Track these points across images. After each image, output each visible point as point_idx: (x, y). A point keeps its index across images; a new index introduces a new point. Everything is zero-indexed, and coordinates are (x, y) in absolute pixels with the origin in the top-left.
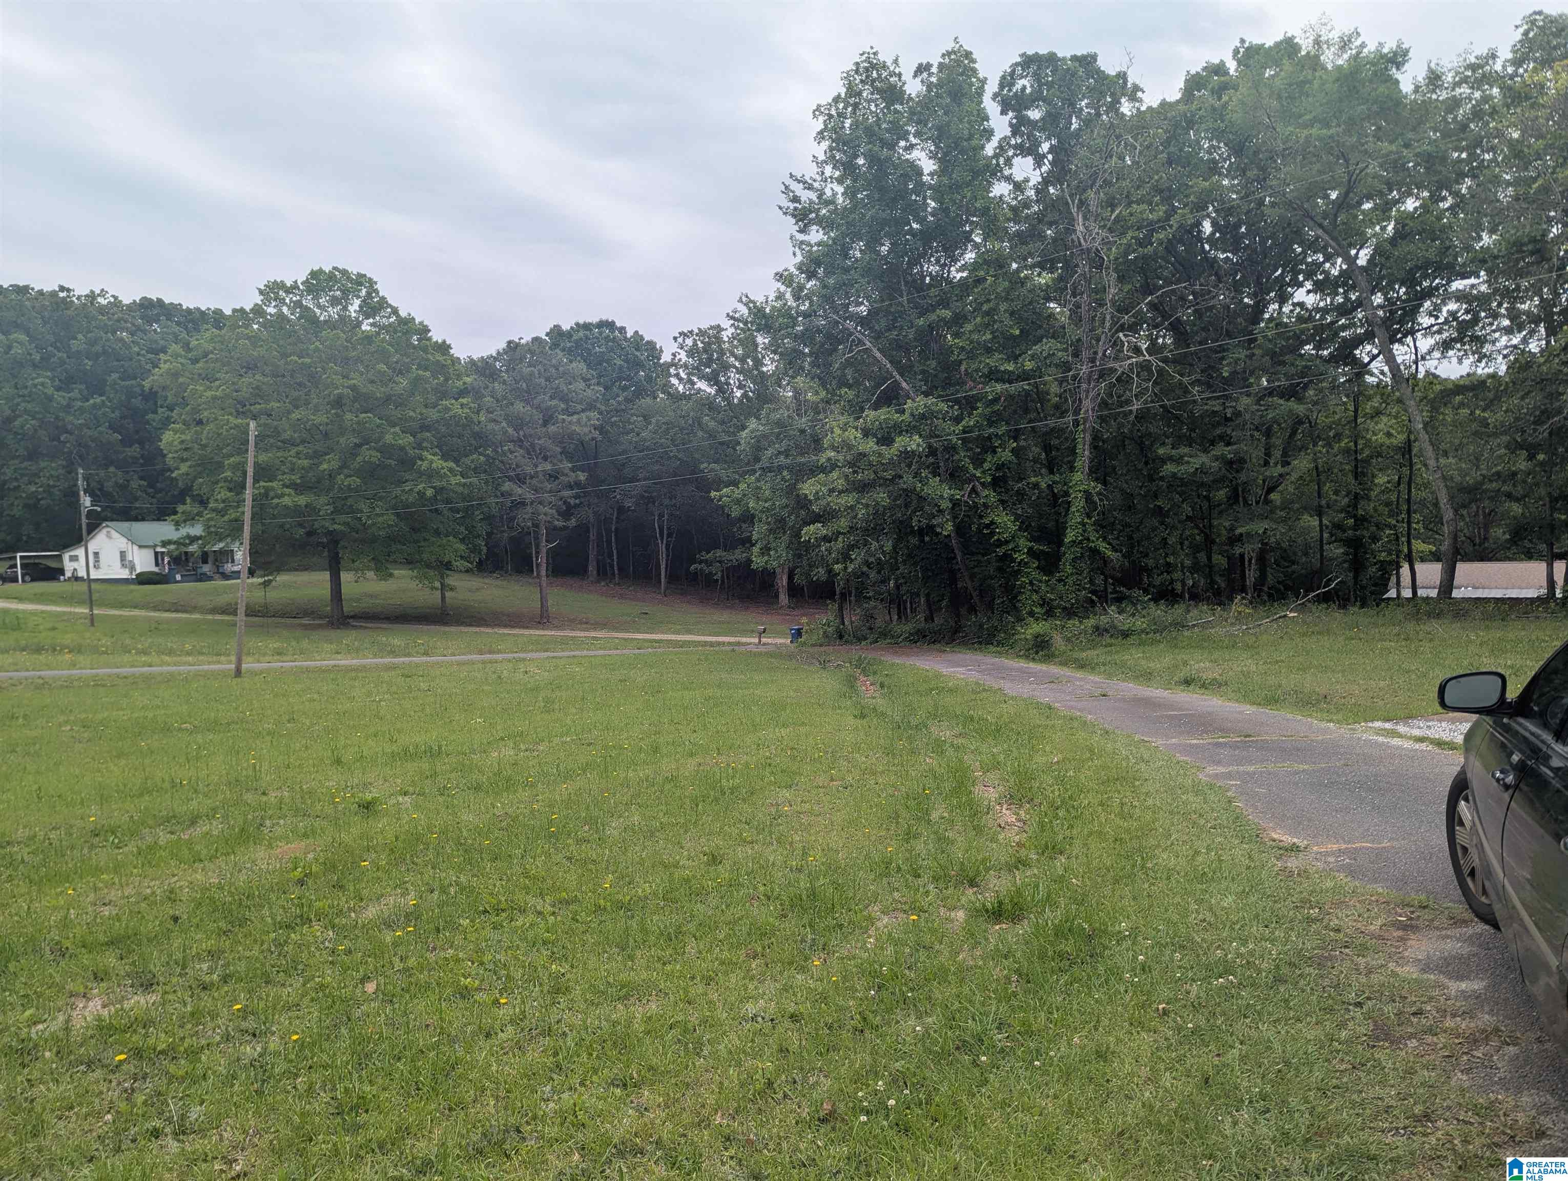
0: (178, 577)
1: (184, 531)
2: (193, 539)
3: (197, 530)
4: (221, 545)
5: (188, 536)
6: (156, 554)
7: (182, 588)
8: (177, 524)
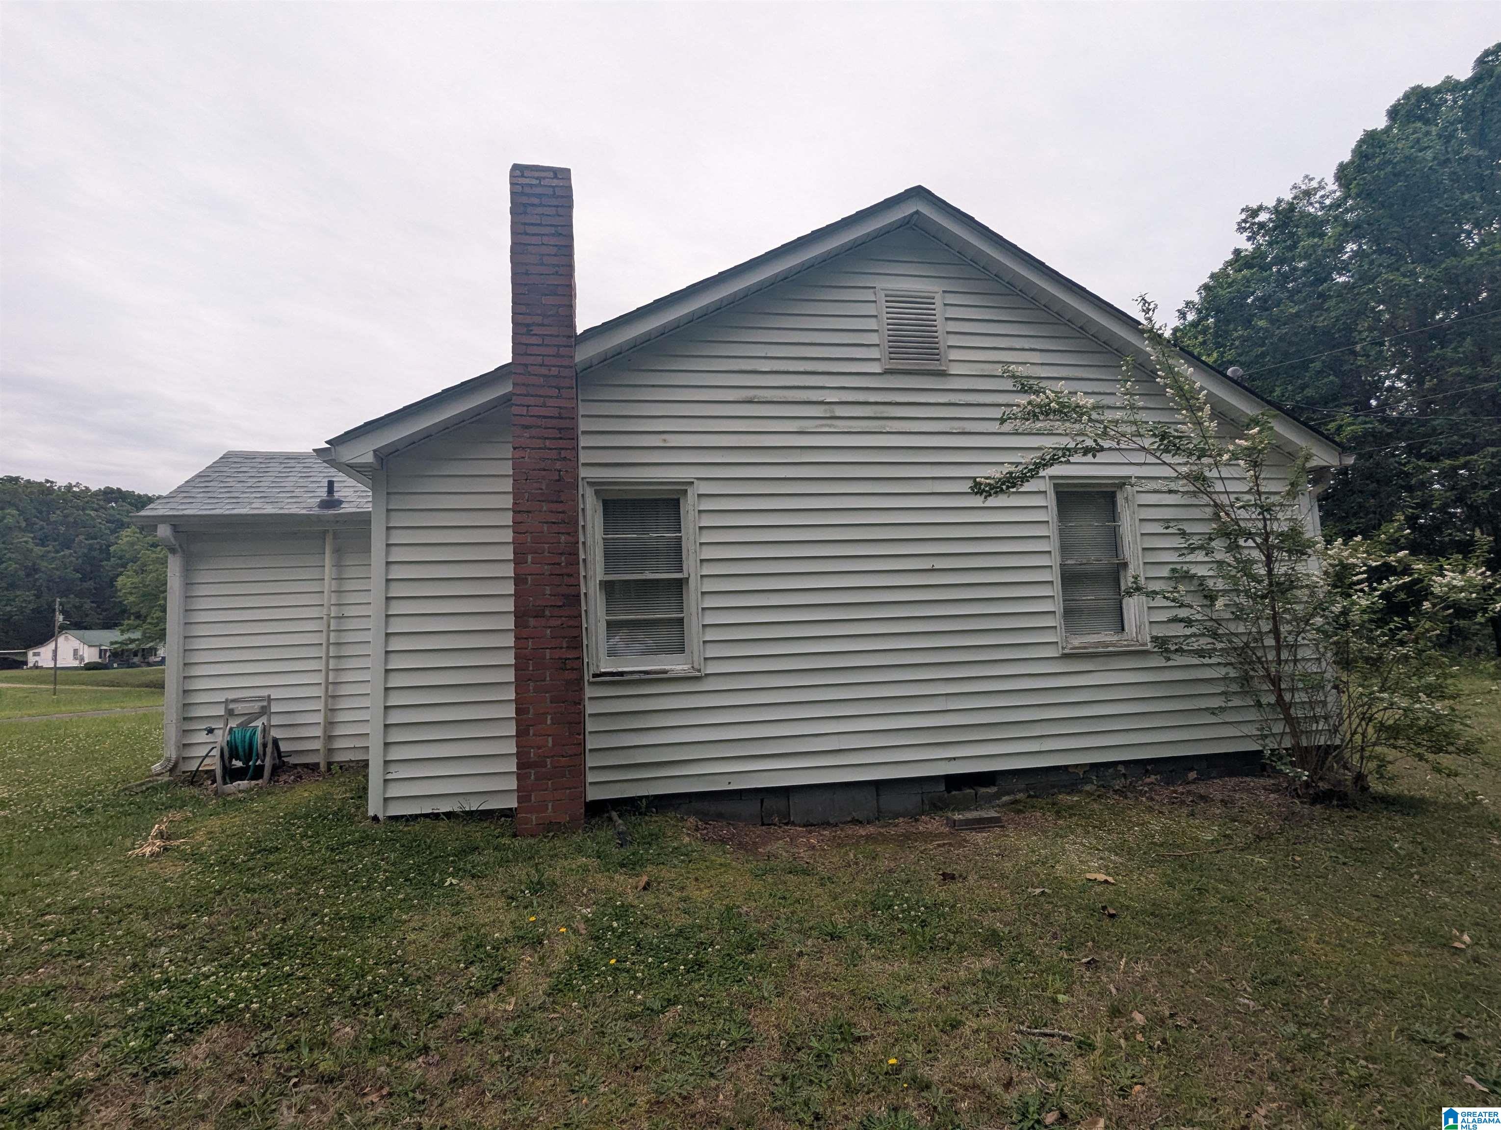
0: (115, 665)
1: (126, 636)
2: (132, 641)
3: (137, 635)
4: (152, 644)
5: (130, 639)
6: (101, 651)
7: (117, 672)
8: (123, 632)
